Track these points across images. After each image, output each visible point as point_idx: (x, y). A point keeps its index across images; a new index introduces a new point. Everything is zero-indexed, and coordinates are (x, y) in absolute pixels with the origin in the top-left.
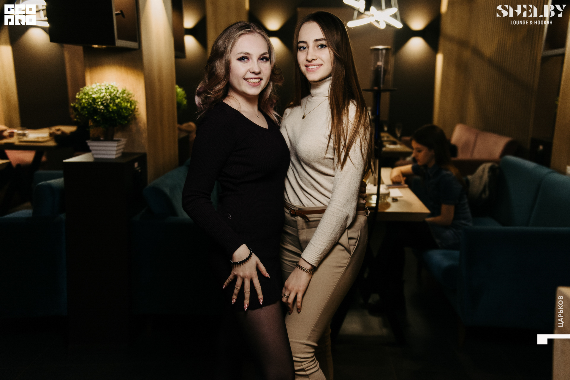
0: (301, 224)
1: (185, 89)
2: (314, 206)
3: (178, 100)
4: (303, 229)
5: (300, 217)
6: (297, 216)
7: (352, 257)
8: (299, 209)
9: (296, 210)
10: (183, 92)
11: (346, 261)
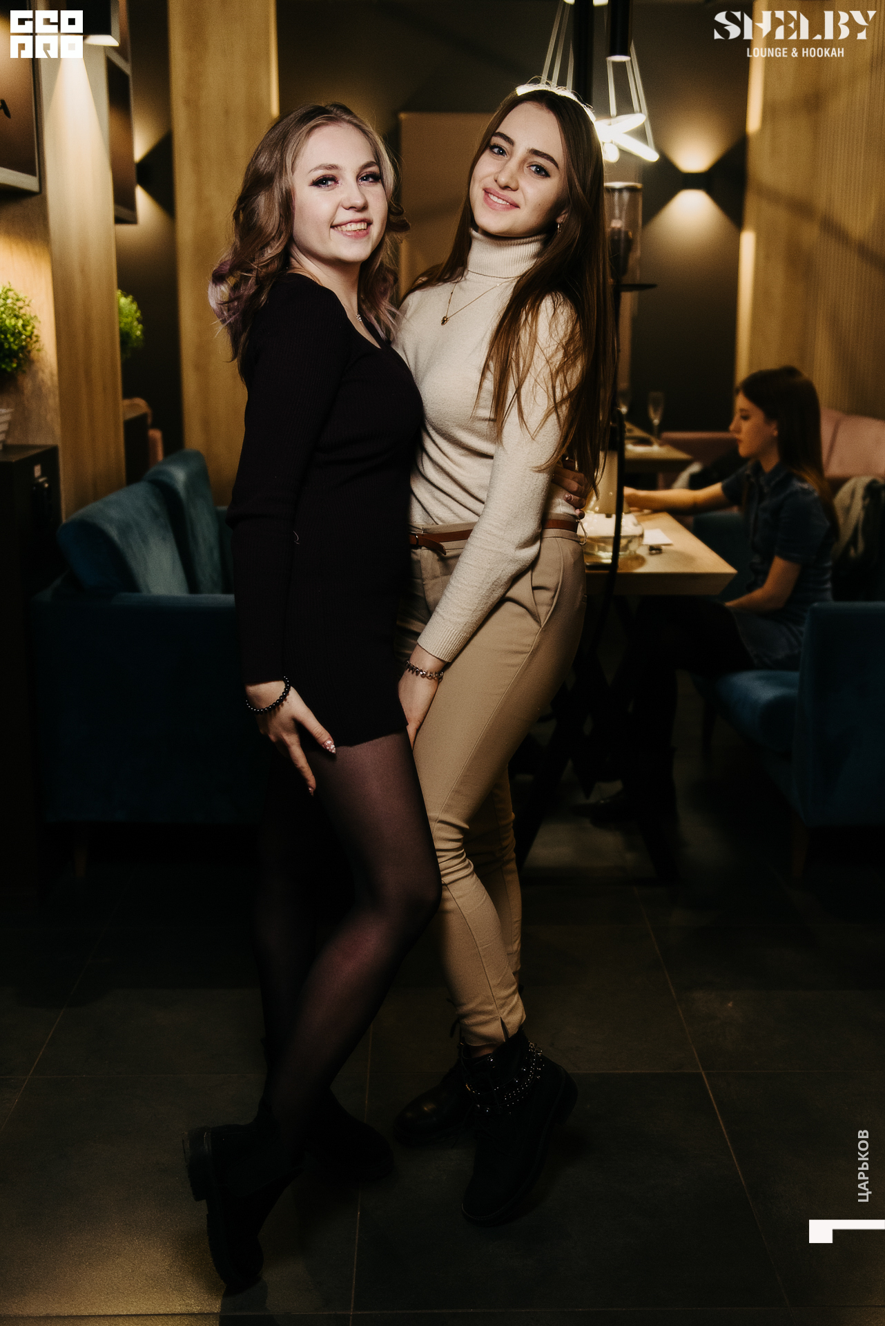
0: (429, 567)
1: (137, 299)
2: (458, 521)
3: (122, 325)
4: (435, 577)
5: (429, 548)
6: (420, 547)
7: (545, 630)
8: (425, 530)
9: (418, 535)
10: (134, 307)
11: (530, 640)
